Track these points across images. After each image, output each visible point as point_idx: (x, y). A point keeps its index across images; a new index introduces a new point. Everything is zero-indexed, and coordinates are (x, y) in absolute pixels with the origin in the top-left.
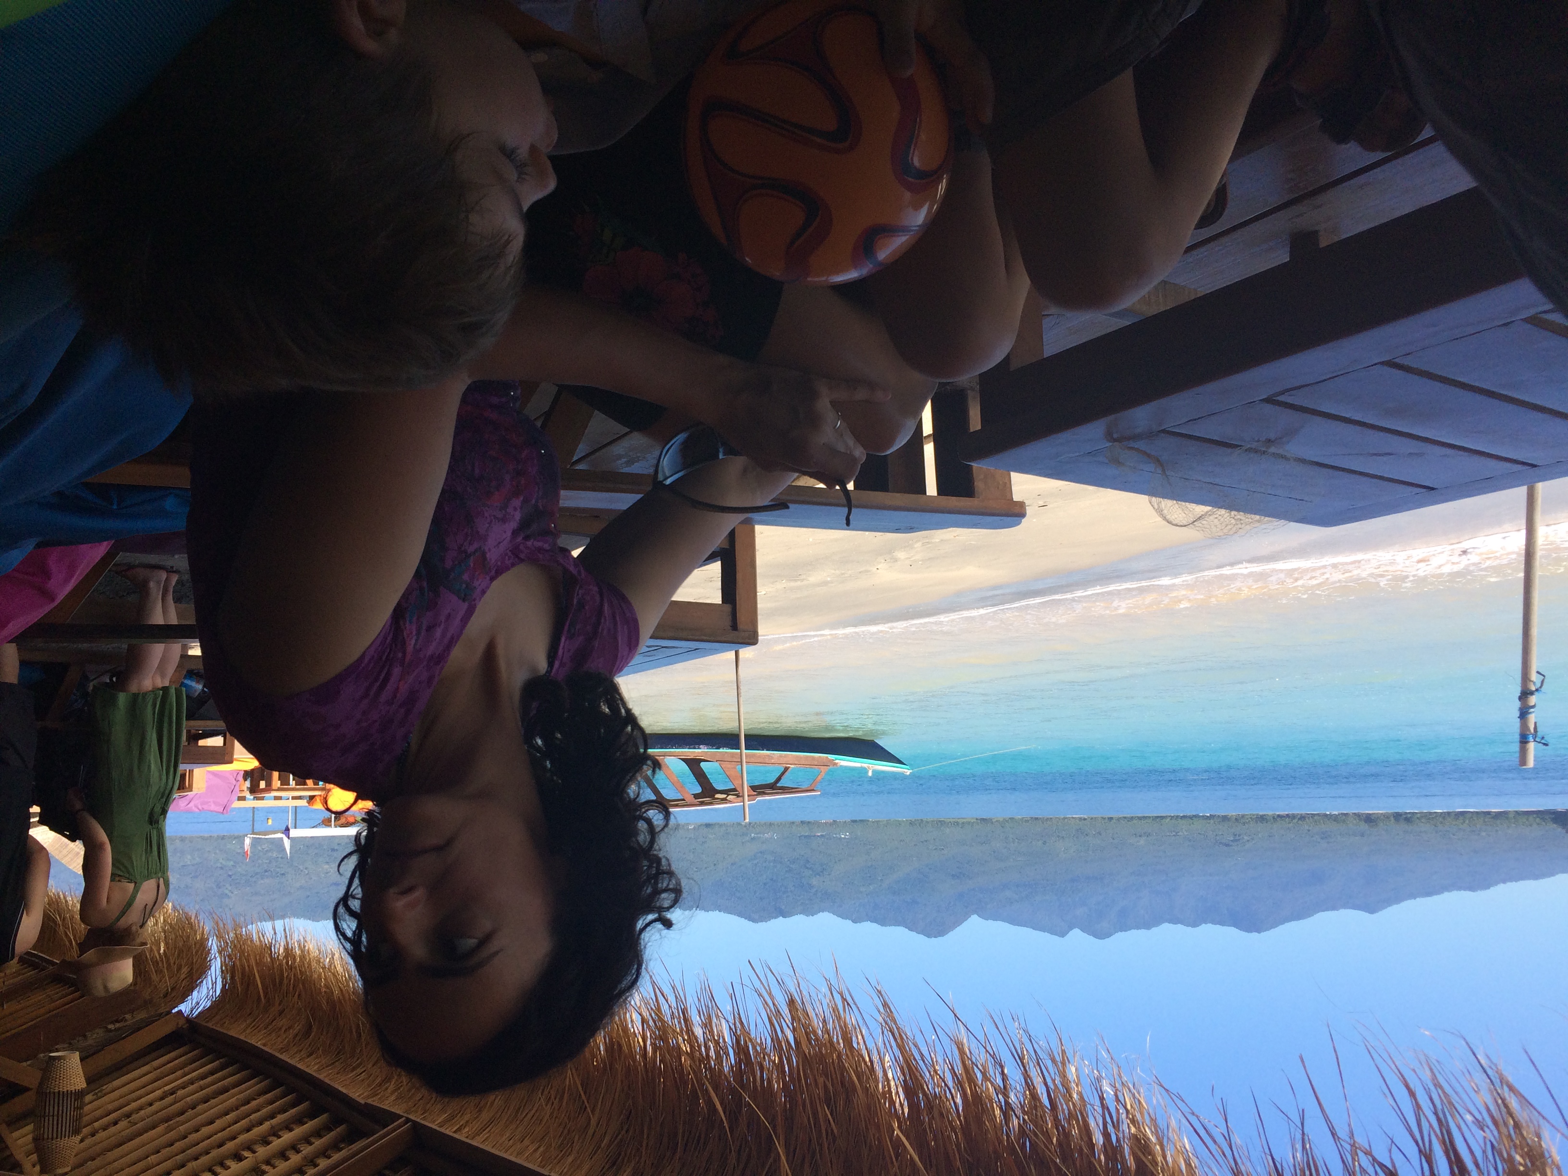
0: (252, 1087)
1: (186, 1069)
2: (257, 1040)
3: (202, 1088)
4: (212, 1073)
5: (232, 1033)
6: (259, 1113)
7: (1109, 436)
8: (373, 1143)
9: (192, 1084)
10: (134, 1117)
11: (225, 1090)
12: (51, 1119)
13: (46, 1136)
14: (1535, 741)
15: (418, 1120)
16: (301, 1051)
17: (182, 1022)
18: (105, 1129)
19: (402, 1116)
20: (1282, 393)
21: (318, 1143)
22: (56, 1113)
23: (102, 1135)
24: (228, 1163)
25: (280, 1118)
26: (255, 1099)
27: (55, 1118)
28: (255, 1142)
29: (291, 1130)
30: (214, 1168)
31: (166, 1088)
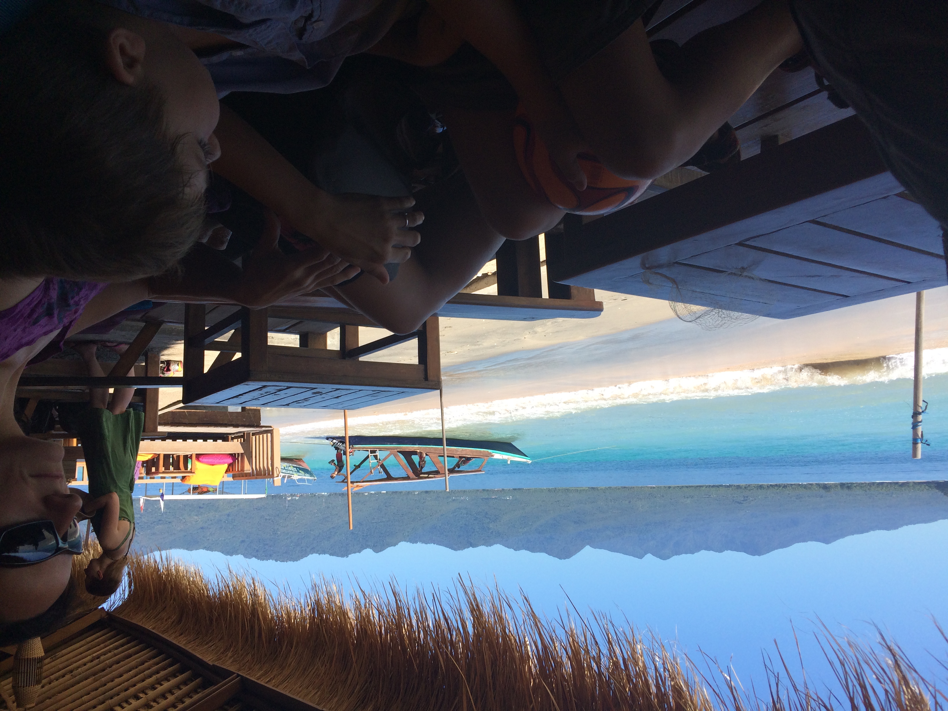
0: (145, 654)
1: (106, 643)
2: (149, 626)
3: (115, 655)
4: (122, 645)
5: (134, 621)
6: (150, 671)
7: (643, 265)
8: (217, 689)
9: (110, 652)
10: (75, 672)
11: (130, 656)
12: (23, 674)
13: (20, 685)
14: (922, 442)
15: (244, 675)
16: (176, 632)
17: (104, 615)
18: (57, 679)
19: (234, 673)
20: (748, 240)
21: (185, 689)
22: (26, 671)
23: (55, 683)
24: (131, 701)
25: (162, 673)
26: (147, 662)
27: (26, 674)
28: (147, 688)
29: (169, 681)
30: (122, 704)
31: (94, 655)
